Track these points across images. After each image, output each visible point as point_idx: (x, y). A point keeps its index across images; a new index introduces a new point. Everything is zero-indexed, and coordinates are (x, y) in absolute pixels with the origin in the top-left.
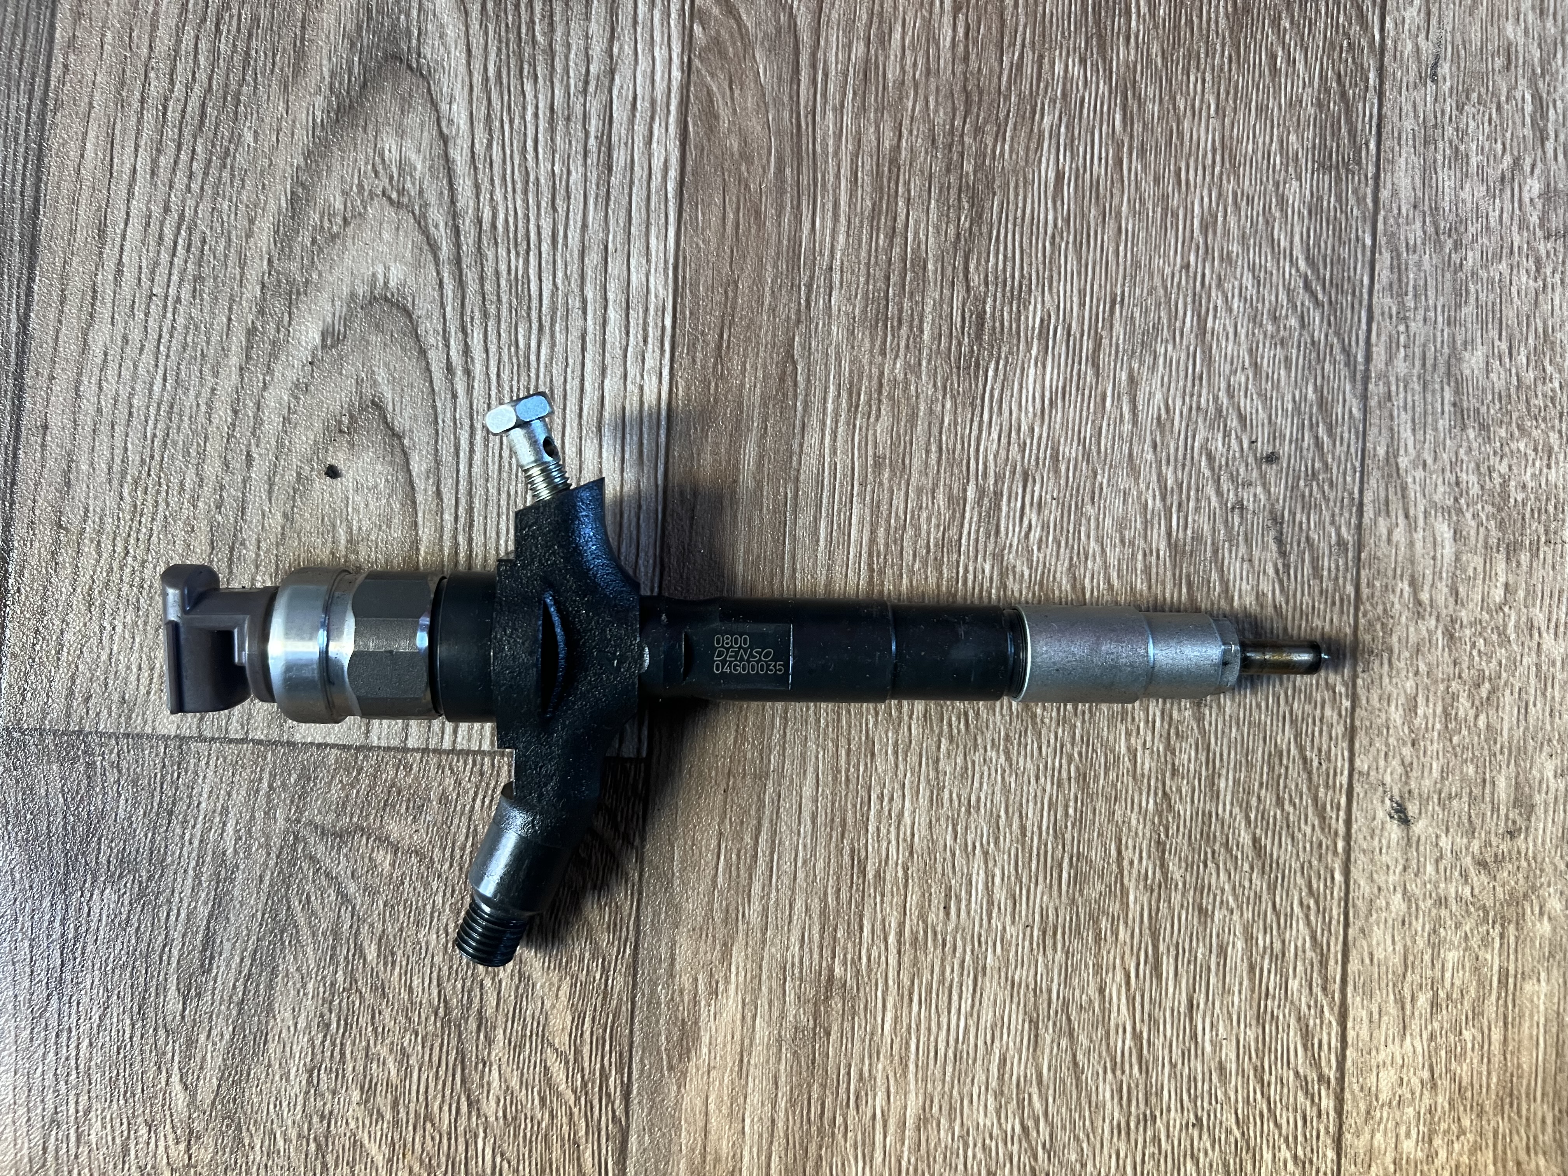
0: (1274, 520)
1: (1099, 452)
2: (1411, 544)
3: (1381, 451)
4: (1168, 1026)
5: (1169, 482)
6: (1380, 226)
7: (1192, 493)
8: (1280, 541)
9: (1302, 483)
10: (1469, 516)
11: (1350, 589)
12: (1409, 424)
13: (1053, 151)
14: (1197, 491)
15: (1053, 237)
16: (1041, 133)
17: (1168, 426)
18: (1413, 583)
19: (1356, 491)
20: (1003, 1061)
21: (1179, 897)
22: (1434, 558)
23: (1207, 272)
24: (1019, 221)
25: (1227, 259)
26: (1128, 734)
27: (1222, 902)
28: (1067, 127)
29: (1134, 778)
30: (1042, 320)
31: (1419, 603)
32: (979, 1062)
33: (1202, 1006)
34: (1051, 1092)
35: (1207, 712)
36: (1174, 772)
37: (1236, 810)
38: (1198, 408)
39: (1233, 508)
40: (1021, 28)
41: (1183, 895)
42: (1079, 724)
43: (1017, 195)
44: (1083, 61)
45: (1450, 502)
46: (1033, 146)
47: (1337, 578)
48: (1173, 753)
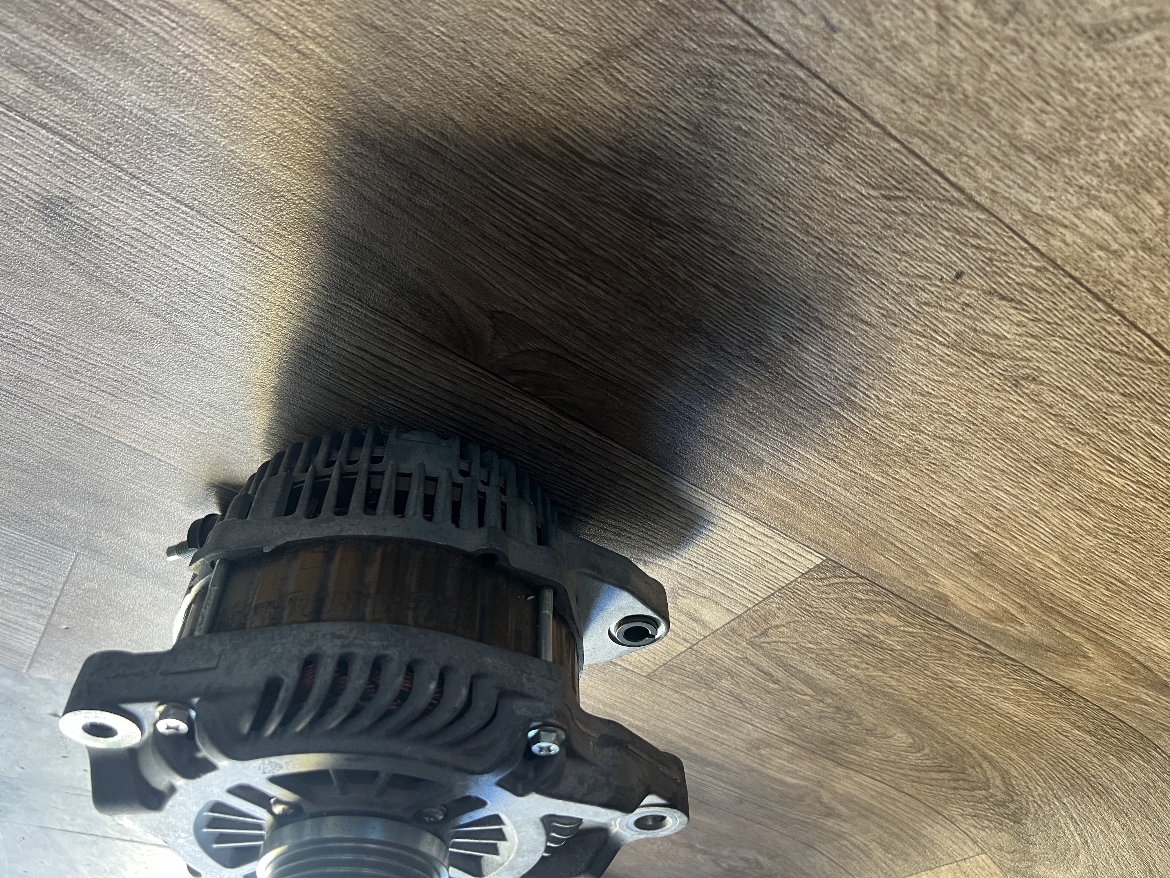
0: (990, 293)
1: (872, 350)
2: (1082, 235)
3: (1018, 217)
4: (1149, 470)
5: (919, 329)
6: (894, 132)
7: (935, 322)
8: (1003, 298)
9: (988, 269)
10: (1104, 194)
11: (1067, 280)
12: (1021, 191)
13: (700, 281)
14: (936, 319)
15: (745, 308)
16: (686, 281)
17: (890, 313)
18: (1101, 248)
19: (1023, 244)
20: (1080, 526)
21: (1104, 436)
22: (1103, 228)
23: (832, 246)
24: (724, 318)
25: (832, 232)
26: (1012, 413)
27: (1130, 422)
28: (692, 267)
29: (1032, 422)
30: (783, 337)
31: (1115, 252)
32: (1069, 533)
33: (1159, 455)
34: (1114, 519)
35: (1042, 378)
36: (1051, 407)
37: (1100, 394)
38: (896, 294)
39: (963, 309)
40: (620, 256)
41: (1106, 434)
42: (984, 428)
43: (710, 311)
44: (661, 237)
45: (1085, 199)
46: (690, 289)
47: (1054, 283)
48: (1042, 402)
